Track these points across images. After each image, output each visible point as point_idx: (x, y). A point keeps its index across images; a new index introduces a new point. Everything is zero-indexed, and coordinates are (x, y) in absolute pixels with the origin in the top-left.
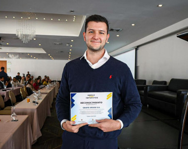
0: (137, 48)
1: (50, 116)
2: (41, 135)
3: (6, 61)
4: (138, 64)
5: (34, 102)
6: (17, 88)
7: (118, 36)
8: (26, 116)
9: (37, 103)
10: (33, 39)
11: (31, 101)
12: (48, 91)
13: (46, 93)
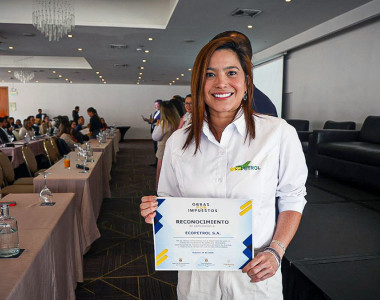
0: (287, 56)
1: (110, 197)
2: (99, 235)
4: (290, 90)
5: (80, 167)
7: (250, 27)
9: (87, 169)
10: (65, 37)
11: (73, 164)
12: (104, 146)
13: (99, 150)
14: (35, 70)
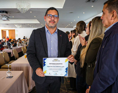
2: (35, 85)
3: (14, 30)
6: (20, 47)
7: (93, 6)
8: (21, 72)
14: (22, 24)
